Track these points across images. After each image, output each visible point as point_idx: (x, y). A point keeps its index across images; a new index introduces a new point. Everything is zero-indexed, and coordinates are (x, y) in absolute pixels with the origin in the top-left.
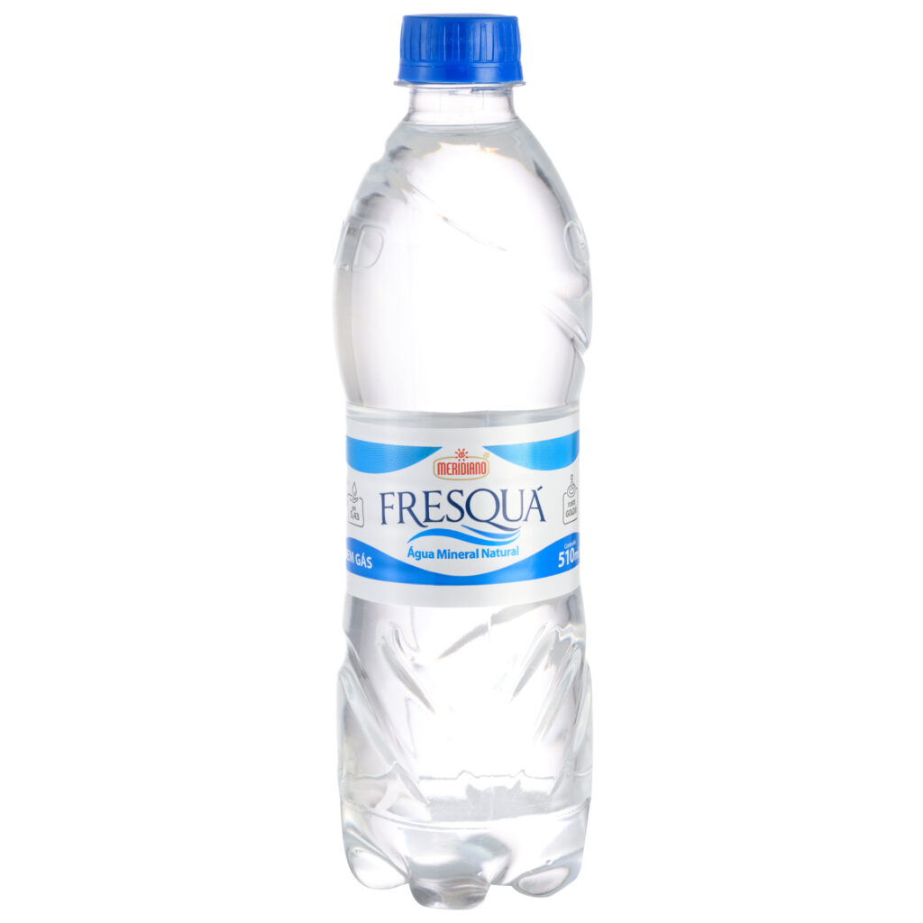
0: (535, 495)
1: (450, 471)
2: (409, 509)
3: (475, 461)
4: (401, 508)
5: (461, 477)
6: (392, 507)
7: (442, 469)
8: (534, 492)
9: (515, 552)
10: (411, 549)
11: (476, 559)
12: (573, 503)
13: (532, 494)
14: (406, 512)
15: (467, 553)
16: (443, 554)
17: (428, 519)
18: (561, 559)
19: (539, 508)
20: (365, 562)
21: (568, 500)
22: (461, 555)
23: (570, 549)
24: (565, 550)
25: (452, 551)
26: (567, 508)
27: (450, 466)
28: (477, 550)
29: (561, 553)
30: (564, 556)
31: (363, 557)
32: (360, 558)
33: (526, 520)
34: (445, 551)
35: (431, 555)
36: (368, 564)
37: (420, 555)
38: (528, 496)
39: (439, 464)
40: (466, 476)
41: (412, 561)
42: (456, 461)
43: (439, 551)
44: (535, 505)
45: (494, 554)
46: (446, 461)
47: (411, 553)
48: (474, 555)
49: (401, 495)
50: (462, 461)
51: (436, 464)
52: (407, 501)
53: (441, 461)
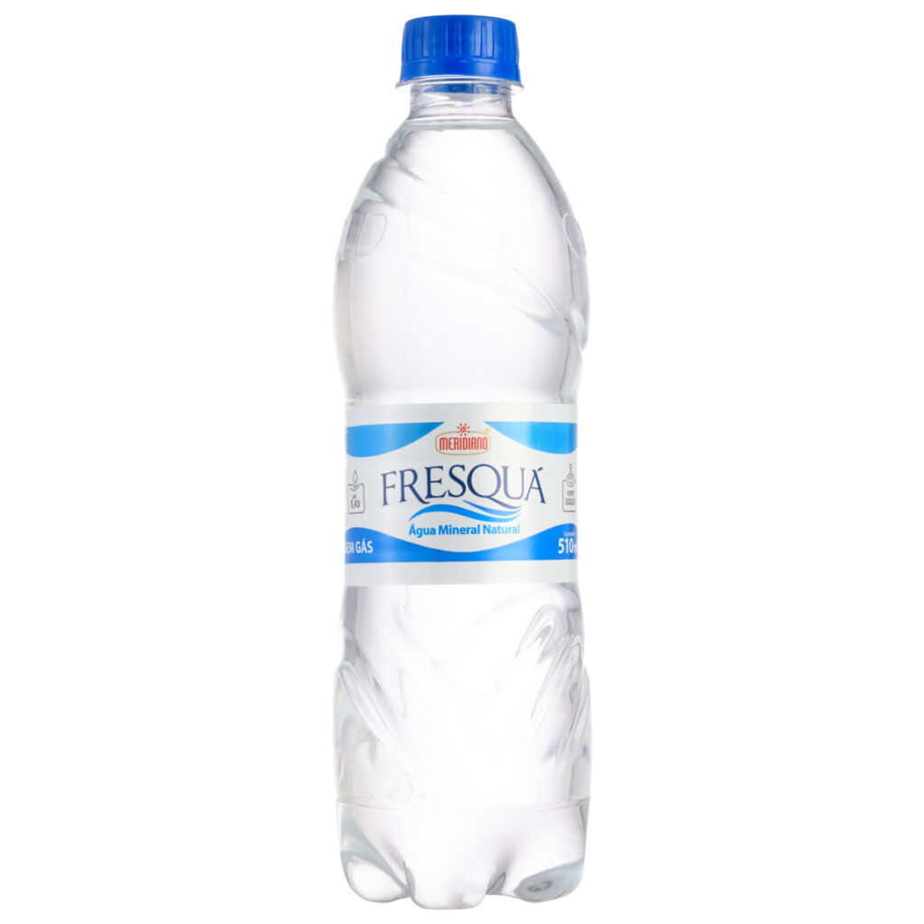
0: (536, 475)
1: (452, 446)
2: (411, 486)
3: (476, 436)
4: (403, 486)
5: (463, 451)
6: (393, 486)
7: (444, 444)
8: (535, 472)
9: (516, 530)
10: (412, 527)
11: (477, 535)
12: (571, 493)
13: (533, 474)
14: (407, 490)
15: (468, 529)
16: (445, 530)
17: (429, 496)
18: (561, 545)
19: (539, 488)
20: (366, 547)
21: (567, 488)
22: (463, 531)
23: (569, 538)
24: (565, 538)
25: (453, 526)
26: (566, 496)
27: (452, 441)
28: (479, 526)
29: (561, 540)
30: (564, 543)
31: (364, 543)
32: (360, 545)
33: (527, 499)
34: (446, 527)
35: (433, 532)
36: (368, 549)
37: (421, 532)
38: (529, 476)
39: (441, 439)
40: (468, 451)
41: (413, 539)
42: (458, 436)
43: (441, 527)
44: (535, 485)
45: (495, 531)
46: (448, 436)
47: (412, 530)
48: (475, 531)
49: (402, 473)
50: (463, 436)
51: (438, 439)
52: (409, 478)
53: (444, 436)
